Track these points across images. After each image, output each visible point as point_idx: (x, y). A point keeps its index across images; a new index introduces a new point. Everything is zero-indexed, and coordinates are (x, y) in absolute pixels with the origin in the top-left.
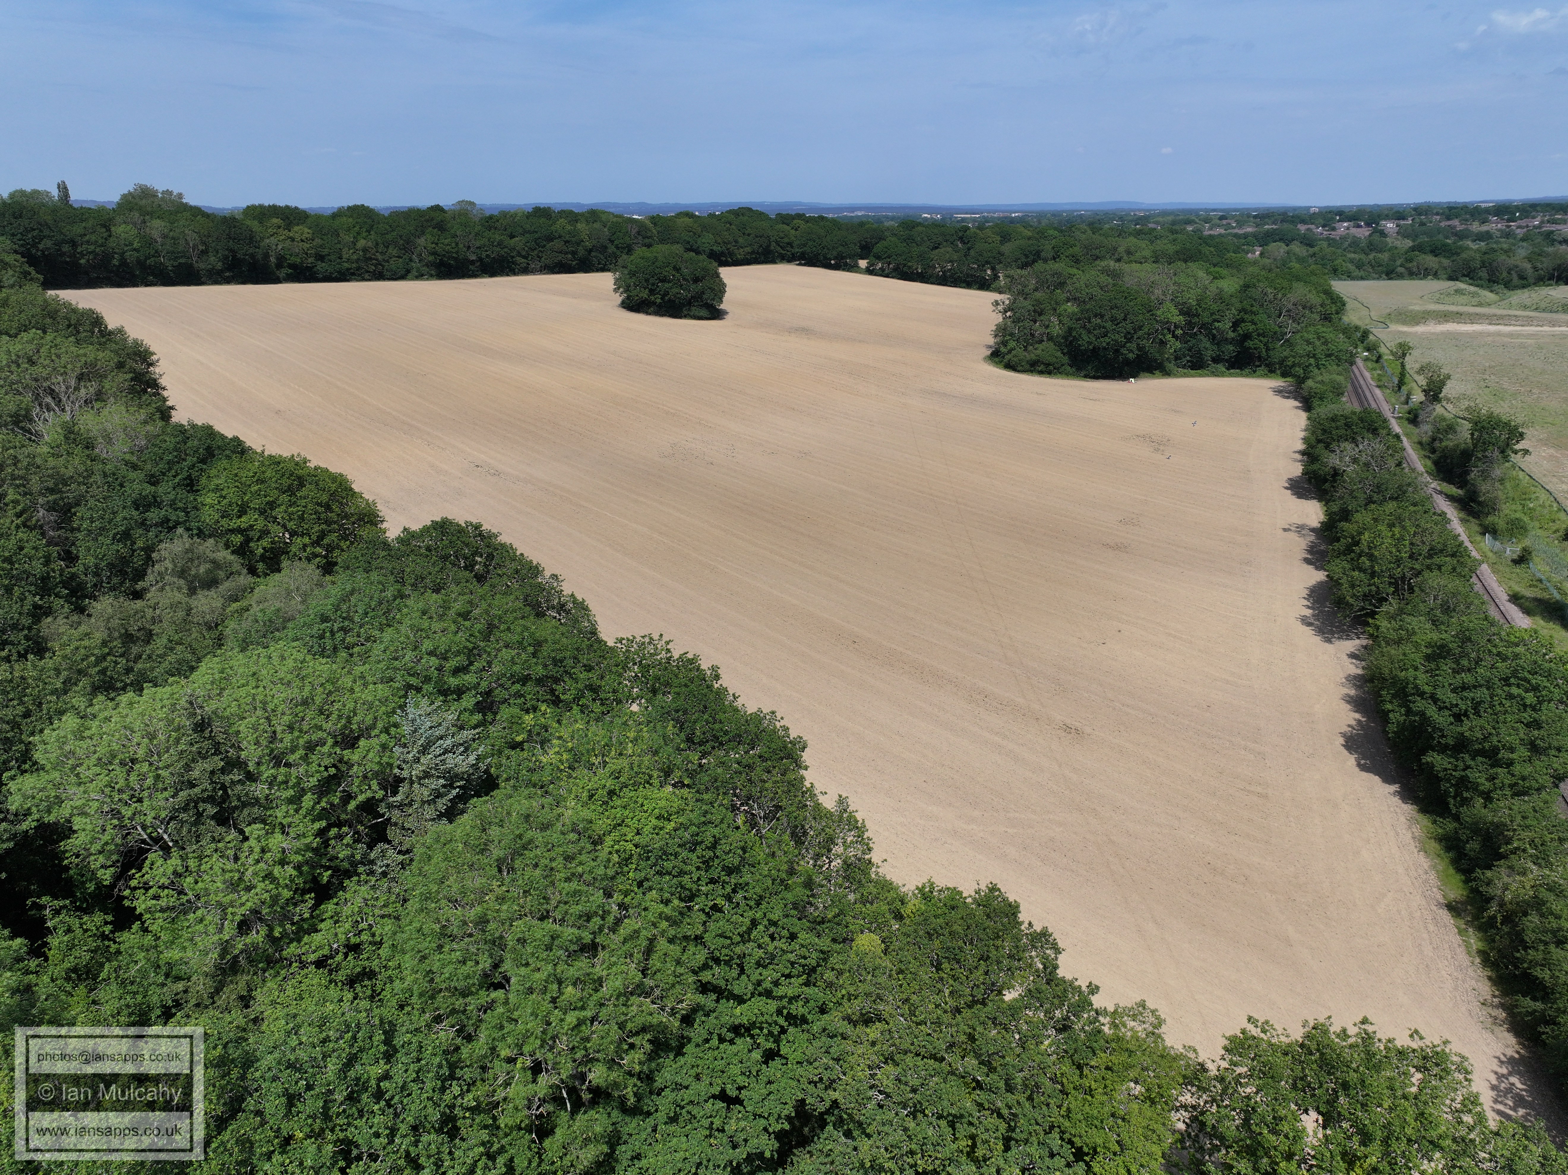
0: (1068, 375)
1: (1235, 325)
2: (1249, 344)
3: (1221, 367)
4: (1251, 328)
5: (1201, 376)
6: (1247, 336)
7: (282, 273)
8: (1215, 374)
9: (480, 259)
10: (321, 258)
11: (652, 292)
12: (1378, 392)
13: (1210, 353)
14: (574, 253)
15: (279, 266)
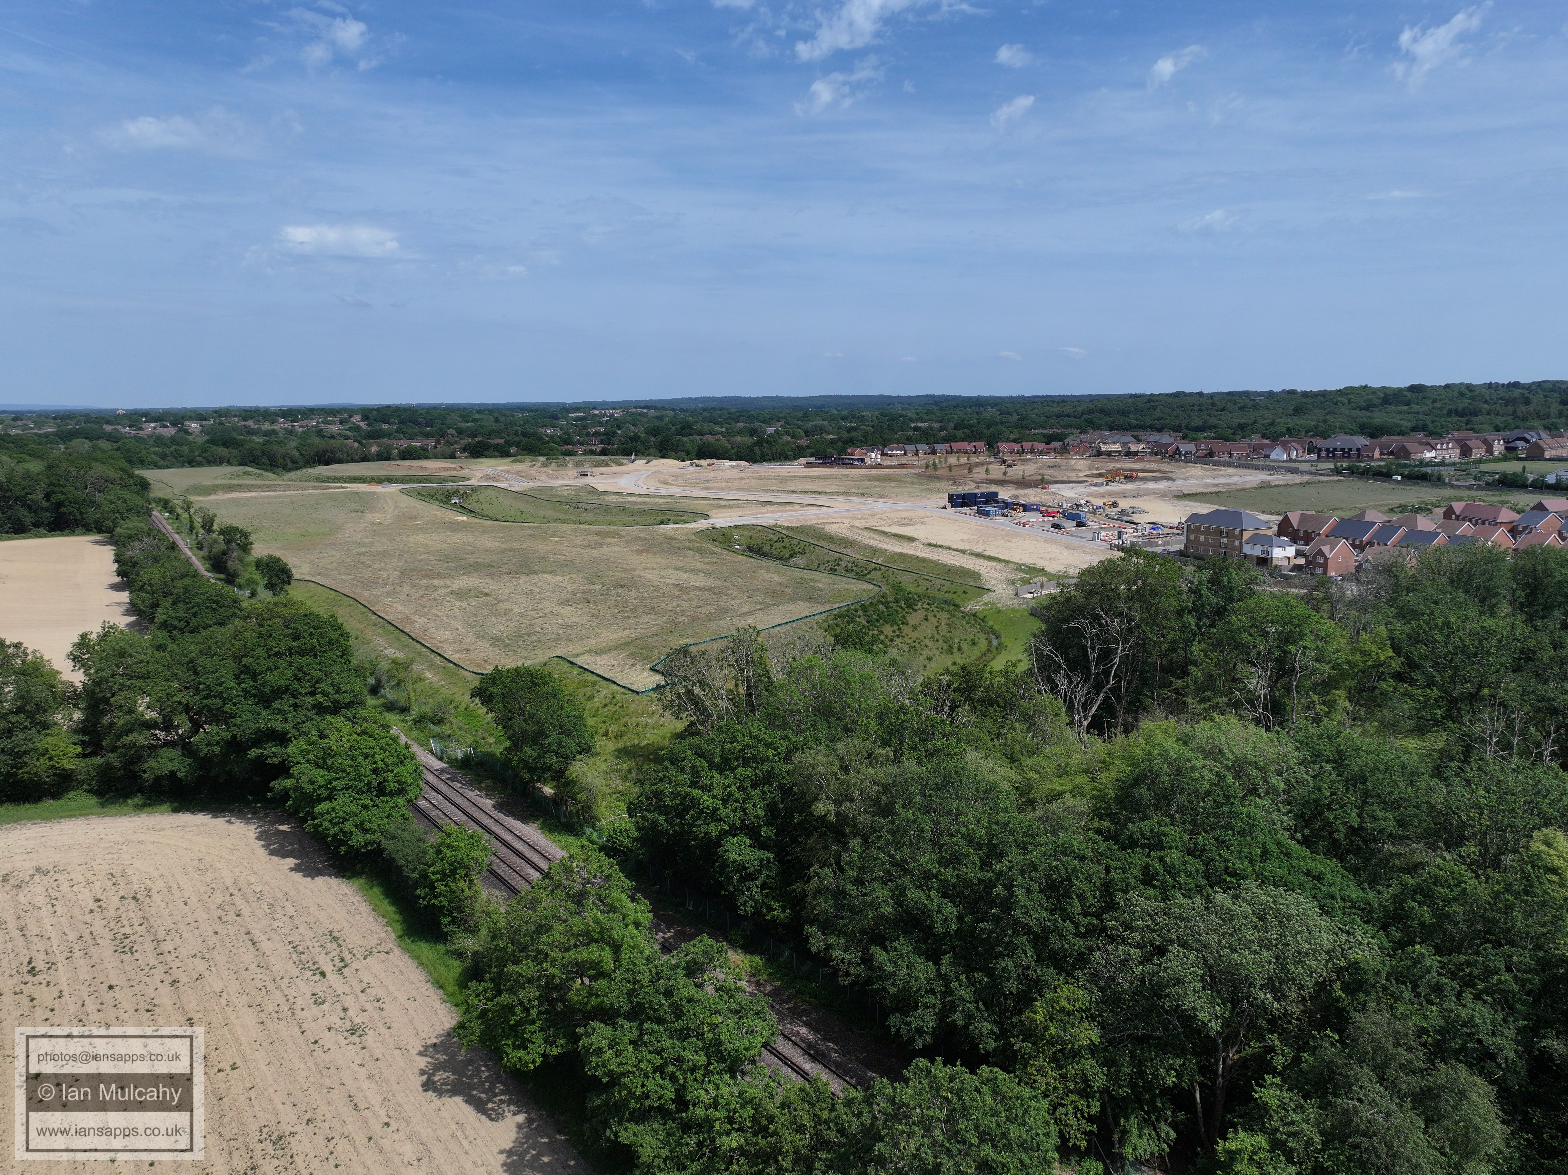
1: (47, 496)
2: (63, 510)
3: (42, 530)
4: (63, 497)
5: (24, 538)
6: (59, 504)
8: (38, 536)
12: (176, 536)
13: (28, 520)
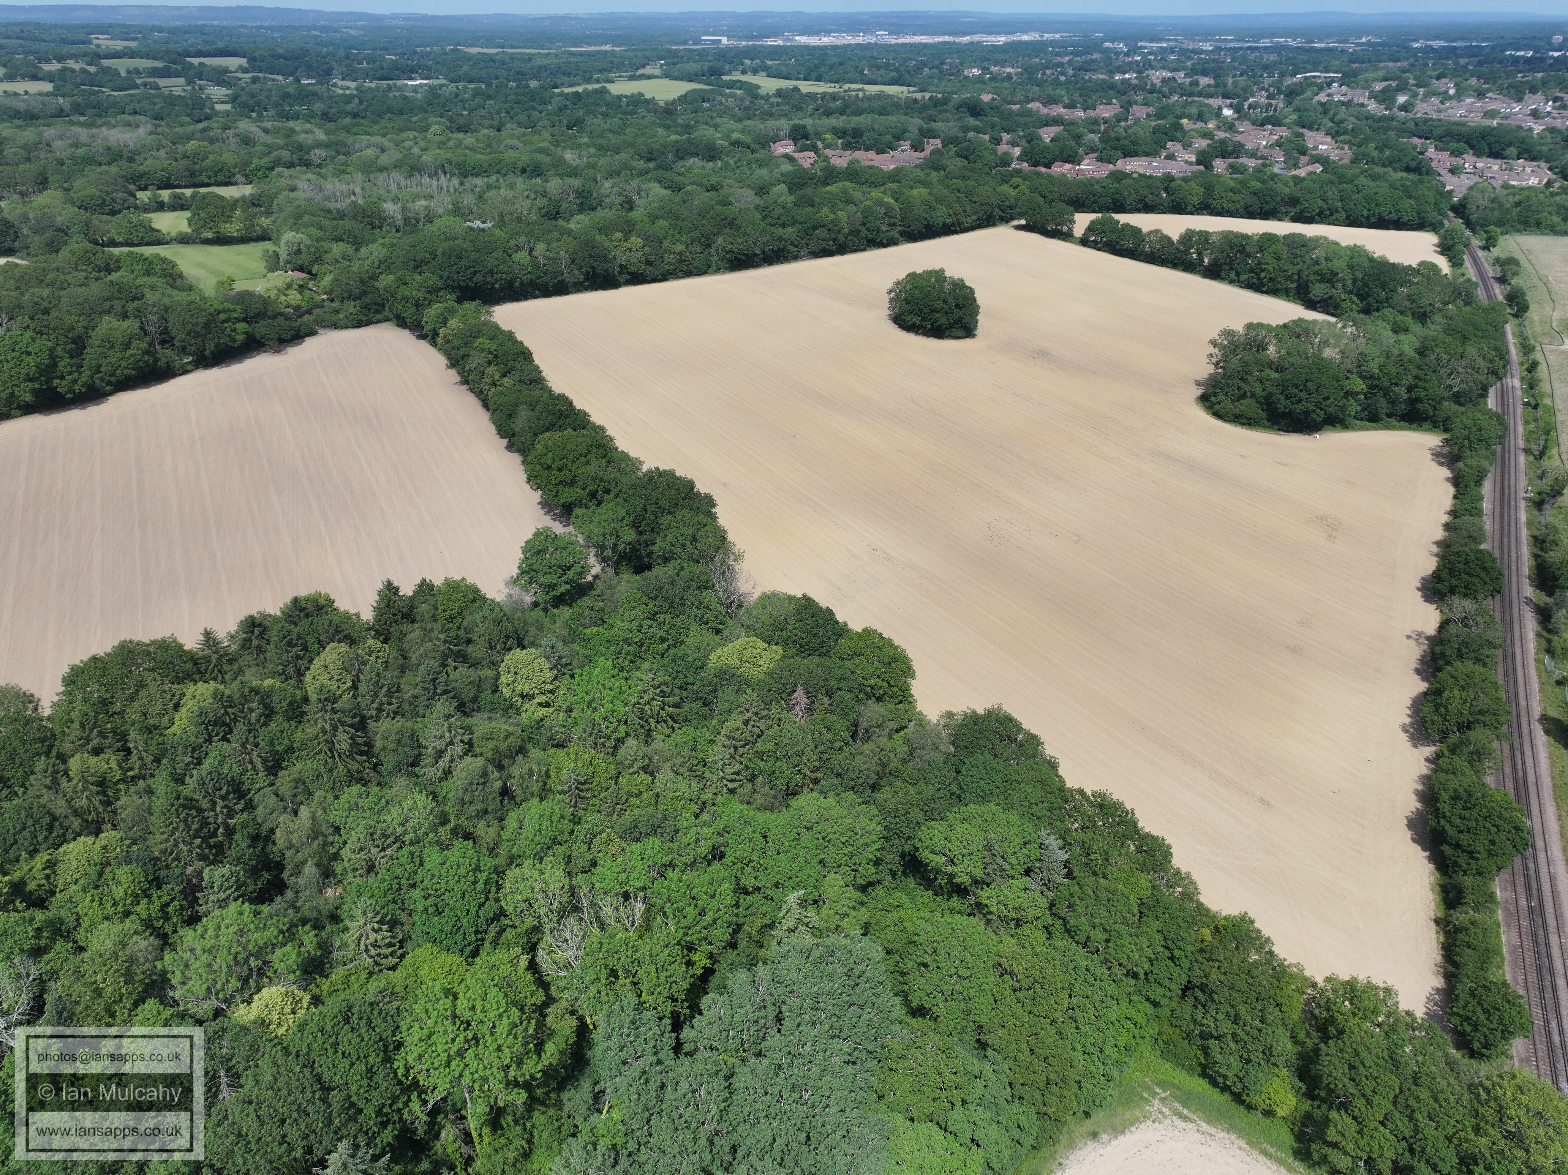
0: (1265, 427)
1: (1410, 390)
2: (1420, 406)
3: (1393, 422)
4: (1423, 394)
5: (1375, 429)
6: (1418, 400)
7: (622, 279)
8: (1387, 427)
9: (763, 252)
10: (649, 263)
11: (923, 319)
12: (1522, 458)
13: (1384, 409)
14: (834, 240)
15: (620, 273)
